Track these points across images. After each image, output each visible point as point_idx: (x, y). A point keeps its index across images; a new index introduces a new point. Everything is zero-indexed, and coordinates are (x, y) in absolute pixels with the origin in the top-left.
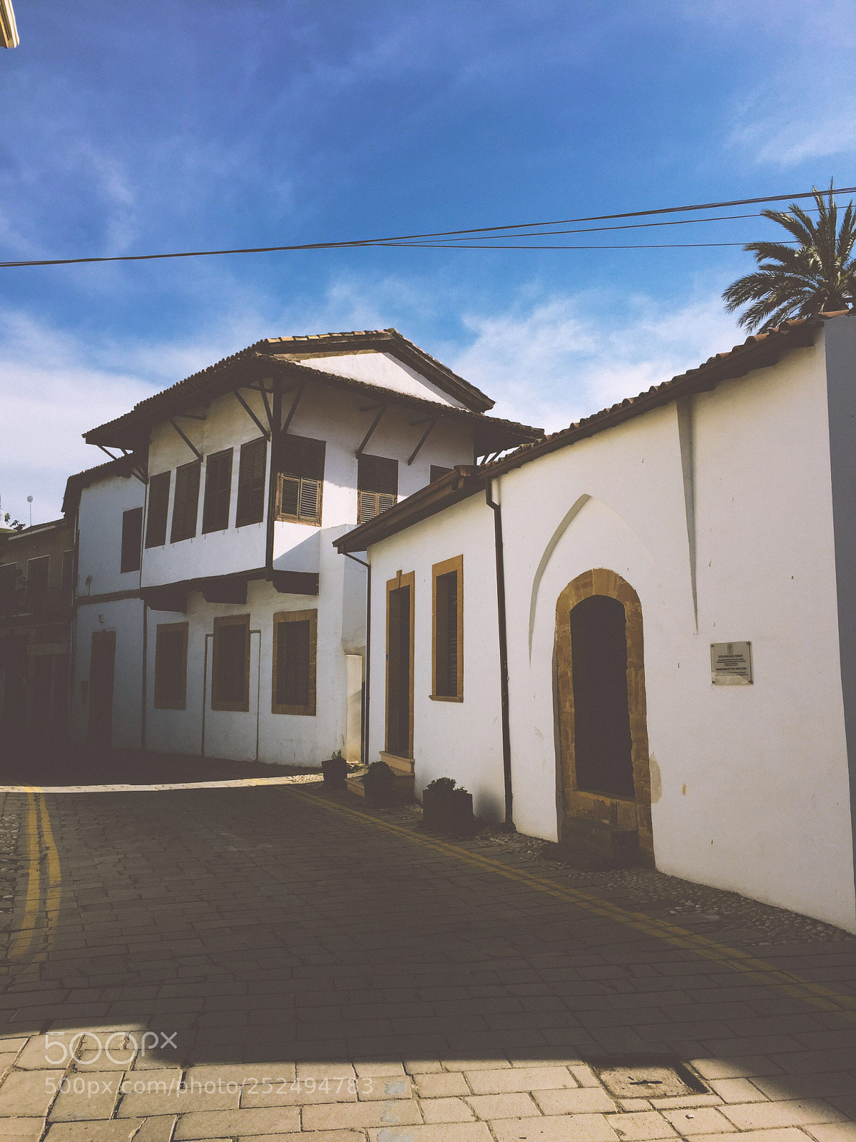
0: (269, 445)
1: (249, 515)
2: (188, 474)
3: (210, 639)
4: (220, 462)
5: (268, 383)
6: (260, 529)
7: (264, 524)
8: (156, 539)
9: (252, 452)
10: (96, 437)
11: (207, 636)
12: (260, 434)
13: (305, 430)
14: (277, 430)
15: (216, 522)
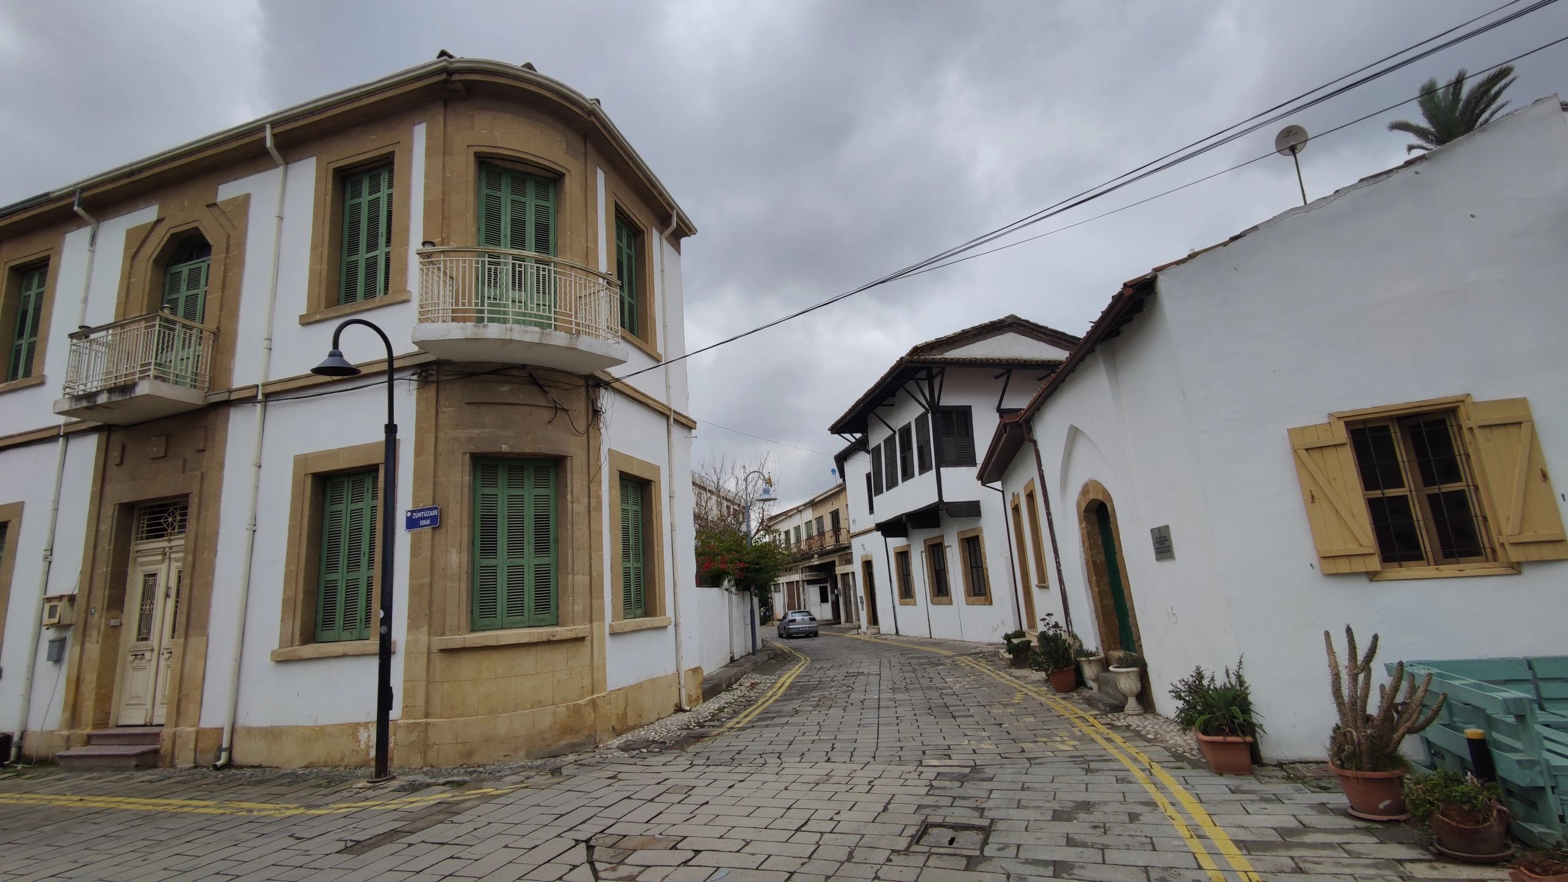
0: (930, 416)
1: (924, 468)
2: (890, 441)
3: (924, 554)
4: (905, 432)
5: (923, 374)
6: (932, 474)
7: (934, 470)
8: (879, 491)
9: (921, 421)
10: (838, 428)
11: (922, 552)
12: (923, 410)
13: (949, 400)
14: (934, 406)
15: (907, 474)
